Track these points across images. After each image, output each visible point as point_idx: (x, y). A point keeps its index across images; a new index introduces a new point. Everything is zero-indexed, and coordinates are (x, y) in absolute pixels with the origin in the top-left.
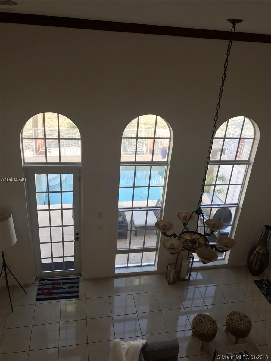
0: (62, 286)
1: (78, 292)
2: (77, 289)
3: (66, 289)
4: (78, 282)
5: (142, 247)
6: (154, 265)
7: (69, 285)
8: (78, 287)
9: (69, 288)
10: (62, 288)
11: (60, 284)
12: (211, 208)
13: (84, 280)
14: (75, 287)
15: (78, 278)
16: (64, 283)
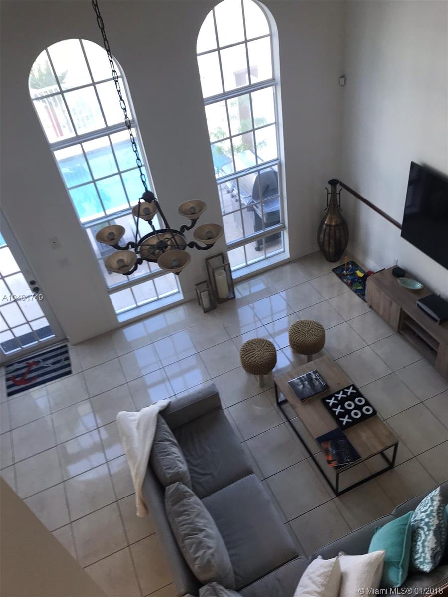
0: (42, 364)
1: (69, 365)
2: (66, 362)
3: (49, 366)
4: (67, 352)
5: (148, 273)
6: (179, 292)
7: (52, 361)
8: (67, 359)
9: (54, 363)
10: (43, 367)
11: (39, 362)
12: (237, 178)
13: (76, 345)
14: (63, 360)
15: (66, 346)
16: (45, 360)
